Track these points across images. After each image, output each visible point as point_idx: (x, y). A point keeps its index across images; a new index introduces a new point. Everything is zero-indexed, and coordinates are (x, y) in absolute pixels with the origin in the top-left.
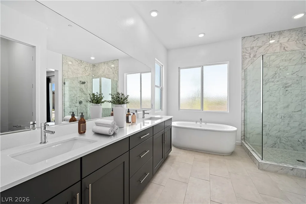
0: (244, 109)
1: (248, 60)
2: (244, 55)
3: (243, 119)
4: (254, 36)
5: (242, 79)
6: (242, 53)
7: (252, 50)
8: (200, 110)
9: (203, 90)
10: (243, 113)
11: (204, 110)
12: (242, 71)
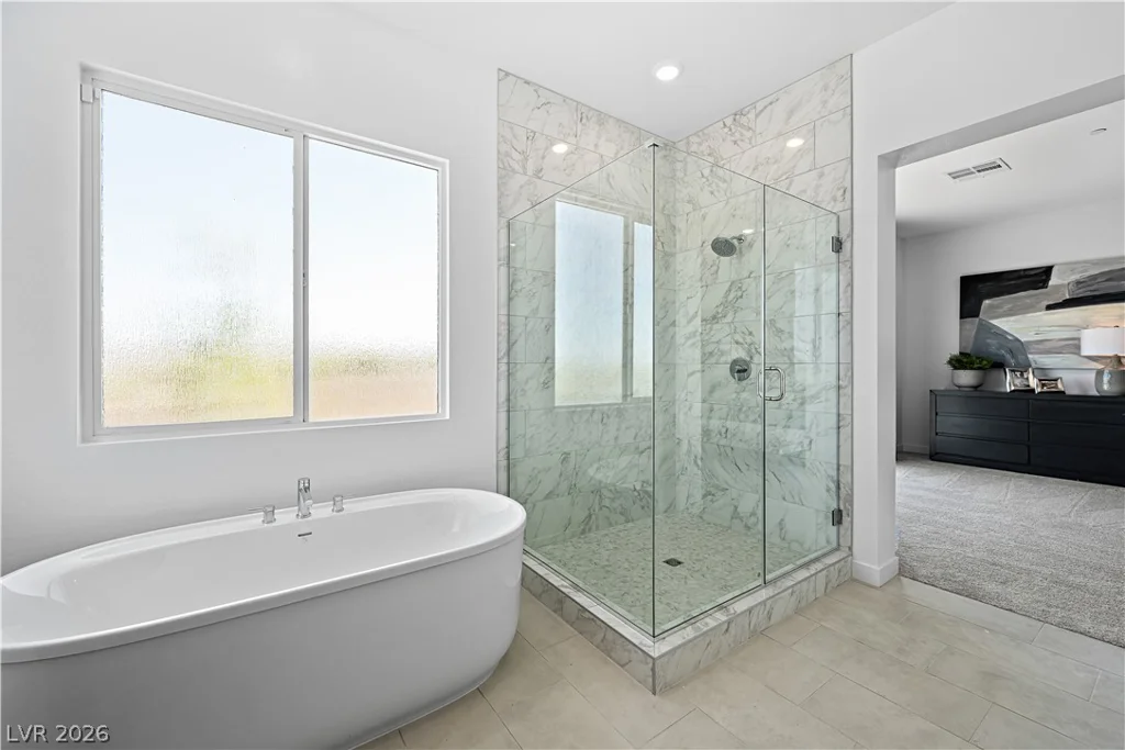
0: (509, 395)
1: (521, 179)
2: (507, 154)
3: (503, 444)
4: (537, 88)
5: (499, 260)
6: (499, 143)
7: (529, 142)
8: (286, 421)
9: (305, 288)
10: (503, 416)
11: (312, 419)
12: (499, 222)
